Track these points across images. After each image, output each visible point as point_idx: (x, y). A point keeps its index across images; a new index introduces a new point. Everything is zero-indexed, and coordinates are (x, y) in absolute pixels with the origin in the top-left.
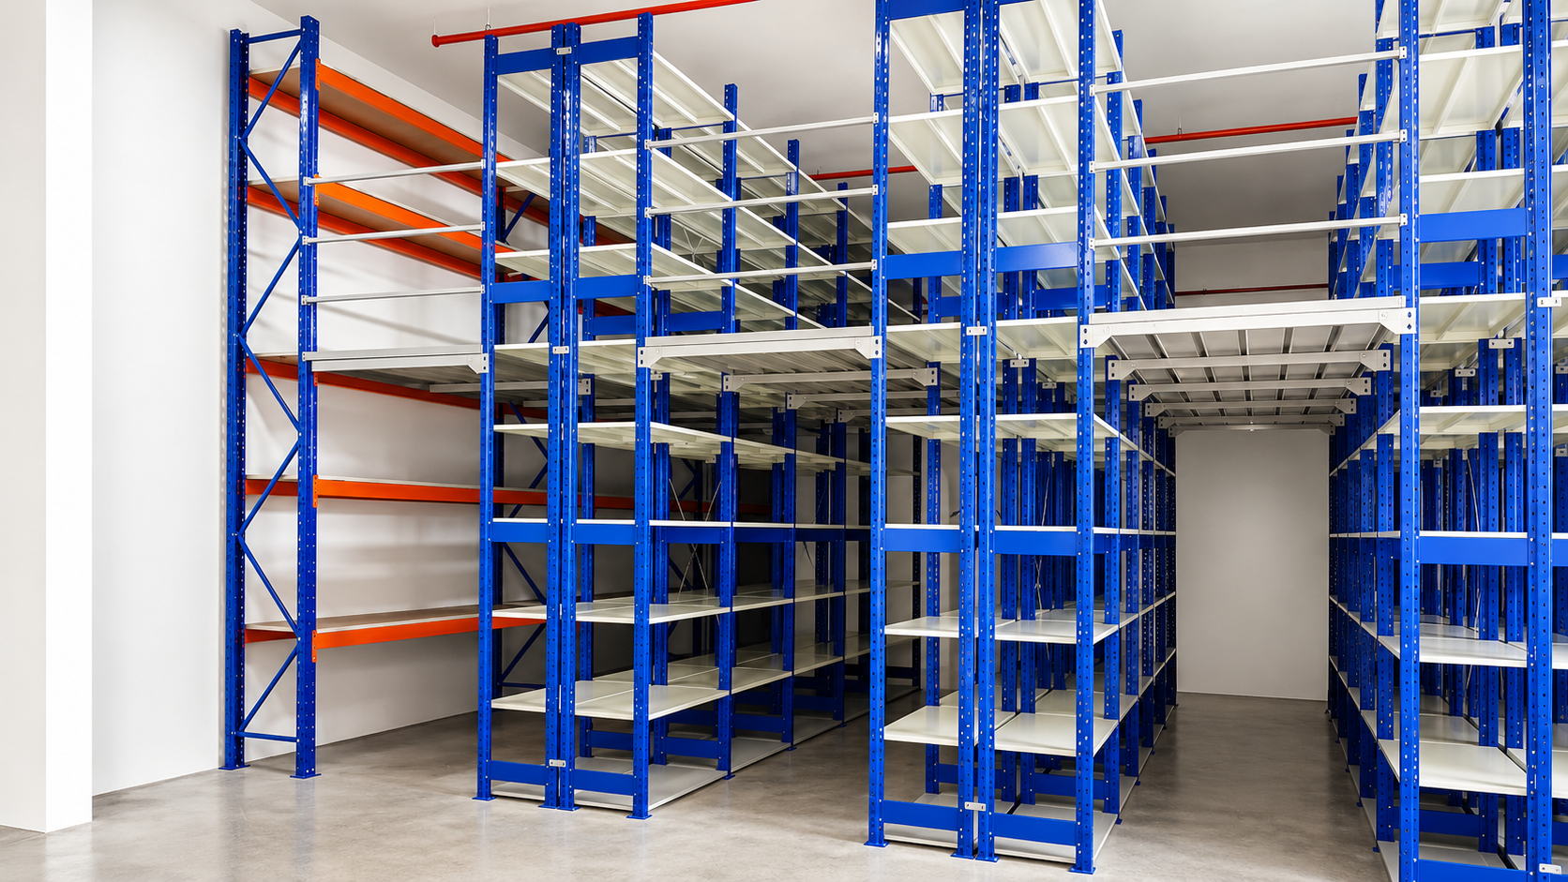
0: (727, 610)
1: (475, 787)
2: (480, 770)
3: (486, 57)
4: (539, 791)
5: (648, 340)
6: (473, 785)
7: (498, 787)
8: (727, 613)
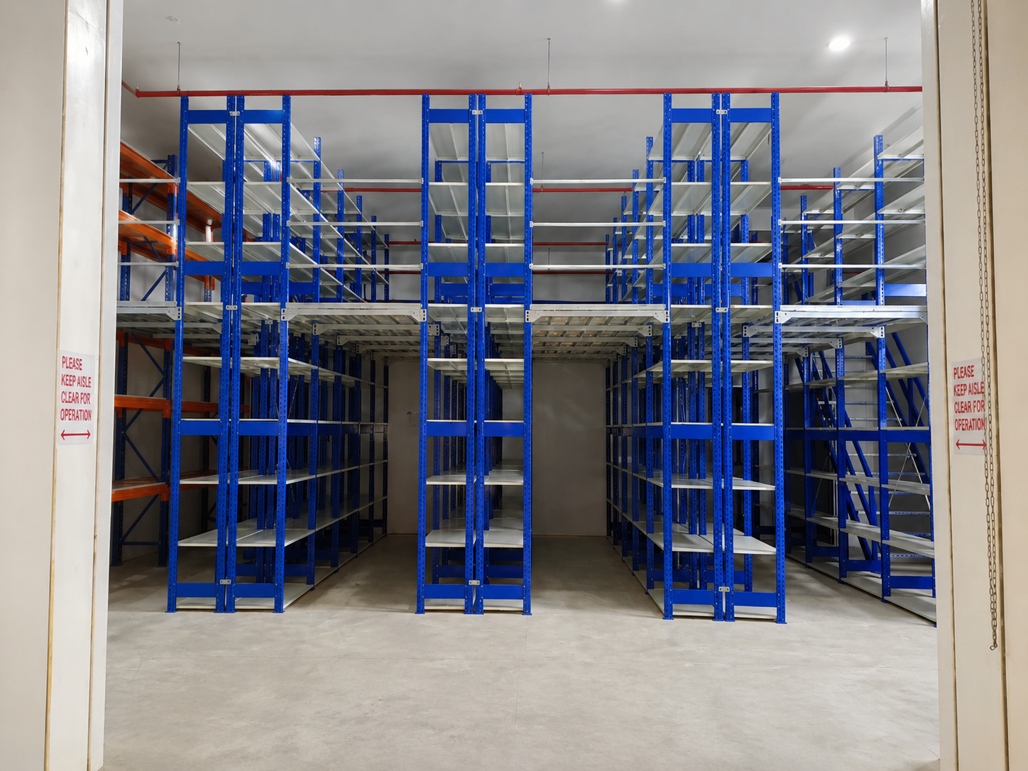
0: (314, 476)
1: (166, 604)
2: (169, 590)
3: (182, 111)
4: (211, 602)
5: (288, 304)
6: (165, 603)
7: (181, 603)
8: (314, 479)
